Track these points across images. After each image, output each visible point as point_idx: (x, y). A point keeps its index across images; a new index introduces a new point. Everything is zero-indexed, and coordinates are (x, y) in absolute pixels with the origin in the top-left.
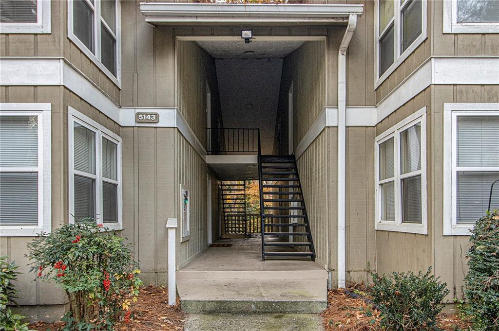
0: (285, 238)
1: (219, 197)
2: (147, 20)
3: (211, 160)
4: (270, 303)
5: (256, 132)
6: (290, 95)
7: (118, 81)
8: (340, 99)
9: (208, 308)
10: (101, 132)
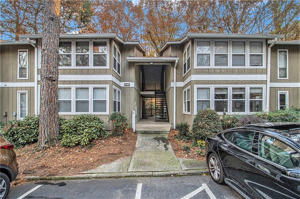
0: (163, 116)
1: (144, 103)
2: (128, 61)
3: (142, 93)
4: (156, 131)
5: (154, 85)
6: (164, 73)
7: (120, 75)
8: (174, 80)
9: (142, 132)
10: (117, 89)
